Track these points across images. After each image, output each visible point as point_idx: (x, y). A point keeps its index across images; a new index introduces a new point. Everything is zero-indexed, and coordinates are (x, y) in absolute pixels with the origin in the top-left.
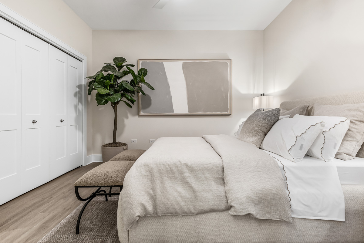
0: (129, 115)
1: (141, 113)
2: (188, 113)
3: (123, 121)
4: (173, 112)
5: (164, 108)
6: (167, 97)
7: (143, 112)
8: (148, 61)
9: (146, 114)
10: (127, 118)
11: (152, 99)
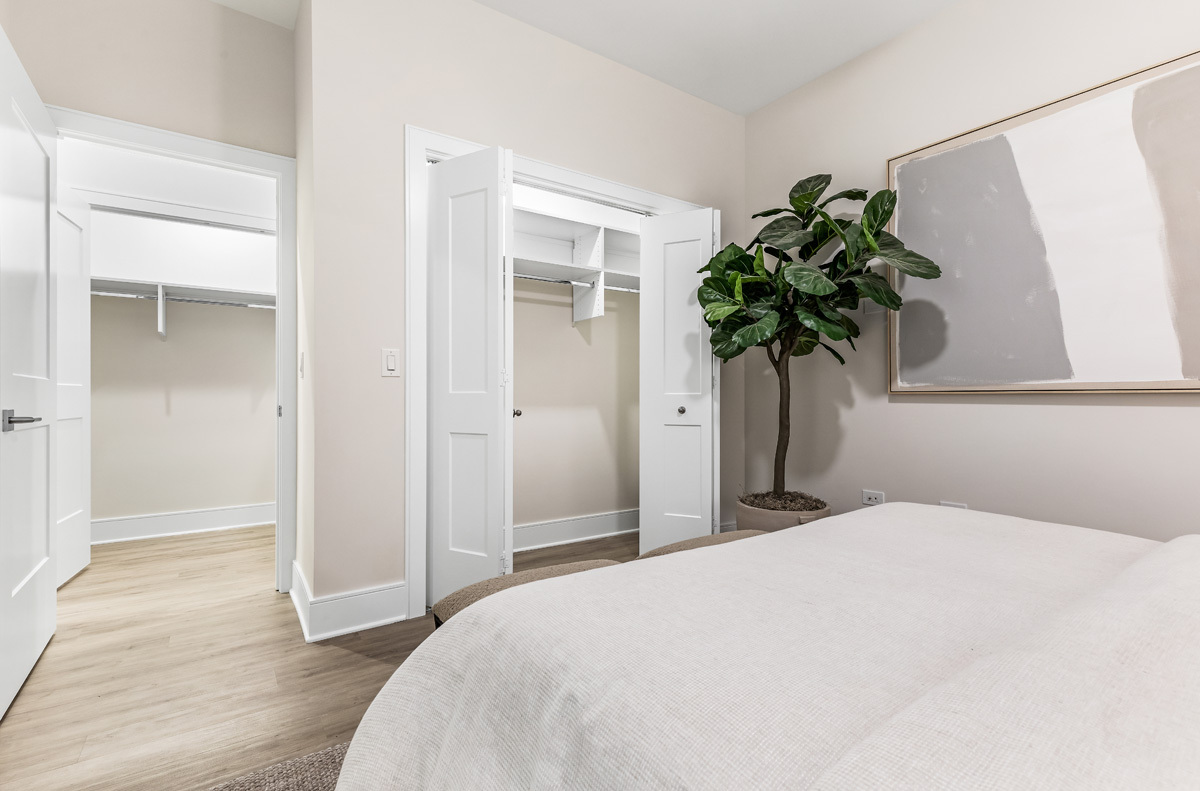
0: (857, 394)
1: (900, 384)
2: (1180, 377)
3: (836, 416)
4: (1068, 373)
5: (1010, 357)
6: (1030, 299)
7: (908, 381)
8: (926, 155)
9: (920, 386)
10: (850, 403)
11: (947, 318)
